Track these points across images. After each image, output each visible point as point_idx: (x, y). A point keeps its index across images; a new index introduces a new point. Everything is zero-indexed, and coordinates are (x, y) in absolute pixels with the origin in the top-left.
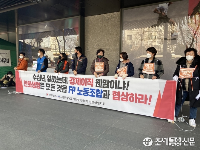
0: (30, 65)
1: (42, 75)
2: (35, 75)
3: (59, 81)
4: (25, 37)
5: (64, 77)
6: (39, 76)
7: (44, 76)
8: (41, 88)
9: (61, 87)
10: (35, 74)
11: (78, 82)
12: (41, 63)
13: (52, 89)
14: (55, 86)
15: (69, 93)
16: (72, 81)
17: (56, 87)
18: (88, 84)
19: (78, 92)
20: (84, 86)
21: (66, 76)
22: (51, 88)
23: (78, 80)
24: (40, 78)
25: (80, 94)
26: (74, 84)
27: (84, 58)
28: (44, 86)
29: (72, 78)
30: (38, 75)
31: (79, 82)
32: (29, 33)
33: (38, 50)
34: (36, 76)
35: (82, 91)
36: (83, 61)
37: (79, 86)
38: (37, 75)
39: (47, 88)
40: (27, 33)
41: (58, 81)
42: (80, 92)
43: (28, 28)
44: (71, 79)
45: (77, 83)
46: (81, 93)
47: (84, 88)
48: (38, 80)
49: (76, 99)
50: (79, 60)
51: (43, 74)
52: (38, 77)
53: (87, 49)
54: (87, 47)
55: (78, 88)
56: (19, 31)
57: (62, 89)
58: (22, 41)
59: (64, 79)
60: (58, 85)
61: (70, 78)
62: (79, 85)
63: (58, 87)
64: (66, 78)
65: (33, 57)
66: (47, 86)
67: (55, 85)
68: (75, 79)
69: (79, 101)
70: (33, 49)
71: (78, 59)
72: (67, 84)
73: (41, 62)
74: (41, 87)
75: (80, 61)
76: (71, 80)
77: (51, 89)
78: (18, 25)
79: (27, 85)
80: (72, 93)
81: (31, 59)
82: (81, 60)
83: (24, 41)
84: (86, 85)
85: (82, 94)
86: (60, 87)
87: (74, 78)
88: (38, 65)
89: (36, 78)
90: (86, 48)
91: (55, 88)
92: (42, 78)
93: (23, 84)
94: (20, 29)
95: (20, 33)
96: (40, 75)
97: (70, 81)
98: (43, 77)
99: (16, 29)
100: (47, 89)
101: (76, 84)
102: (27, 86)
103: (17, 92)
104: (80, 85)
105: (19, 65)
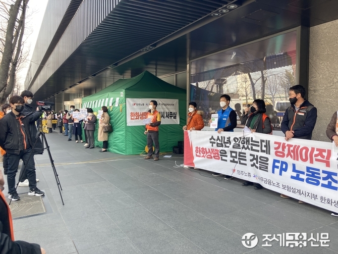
0: (206, 123)
1: (224, 137)
2: (212, 138)
3: (254, 148)
4: (199, 77)
5: (263, 141)
6: (220, 139)
7: (227, 138)
8: (222, 160)
9: (257, 159)
10: (212, 136)
11: (292, 154)
12: (225, 119)
13: (242, 161)
14: (245, 157)
15: (273, 172)
16: (280, 150)
17: (249, 158)
18: (317, 160)
19: (295, 174)
20: (308, 164)
21: (268, 140)
22: (239, 159)
23: (292, 149)
24: (220, 143)
25: (297, 178)
26: (283, 156)
27: (310, 108)
28: (226, 156)
29: (279, 144)
30: (218, 137)
31: (295, 153)
32: (205, 71)
33: (220, 96)
34: (215, 140)
35: (303, 173)
36: (307, 114)
37: (295, 162)
38: (216, 138)
39: (232, 159)
40: (202, 71)
41: (252, 147)
42: (298, 175)
43: (204, 62)
44: (277, 146)
45: (289, 154)
46: (301, 176)
47: (308, 169)
48: (218, 146)
49: (288, 186)
50: (299, 111)
51: (226, 134)
52: (218, 142)
53: (315, 91)
54: (314, 87)
55: (294, 165)
56: (191, 68)
57: (259, 163)
58: (194, 84)
59: (264, 144)
60: (251, 155)
61: (276, 143)
62: (294, 159)
63: (252, 157)
64: (268, 143)
65: (210, 109)
66: (232, 156)
67: (245, 154)
68: (287, 147)
69: (294, 192)
70: (211, 96)
71: (297, 110)
72: (269, 154)
73: (225, 117)
74: (222, 158)
75: (300, 114)
76: (278, 148)
77: (240, 161)
78: (190, 60)
79: (200, 154)
80: (281, 174)
81: (207, 113)
82: (303, 111)
83: (197, 84)
84: (312, 162)
85: (302, 180)
86: (255, 158)
87: (284, 144)
88: (220, 122)
89: (215, 143)
90: (311, 89)
91: (245, 160)
92: (225, 143)
93: (194, 153)
94: (193, 66)
95: (193, 72)
96: (222, 137)
97: (275, 149)
98: (226, 141)
99: (188, 66)
100: (231, 161)
101: (287, 156)
102: (200, 156)
103: (186, 166)
104: (298, 160)
105: (189, 123)
